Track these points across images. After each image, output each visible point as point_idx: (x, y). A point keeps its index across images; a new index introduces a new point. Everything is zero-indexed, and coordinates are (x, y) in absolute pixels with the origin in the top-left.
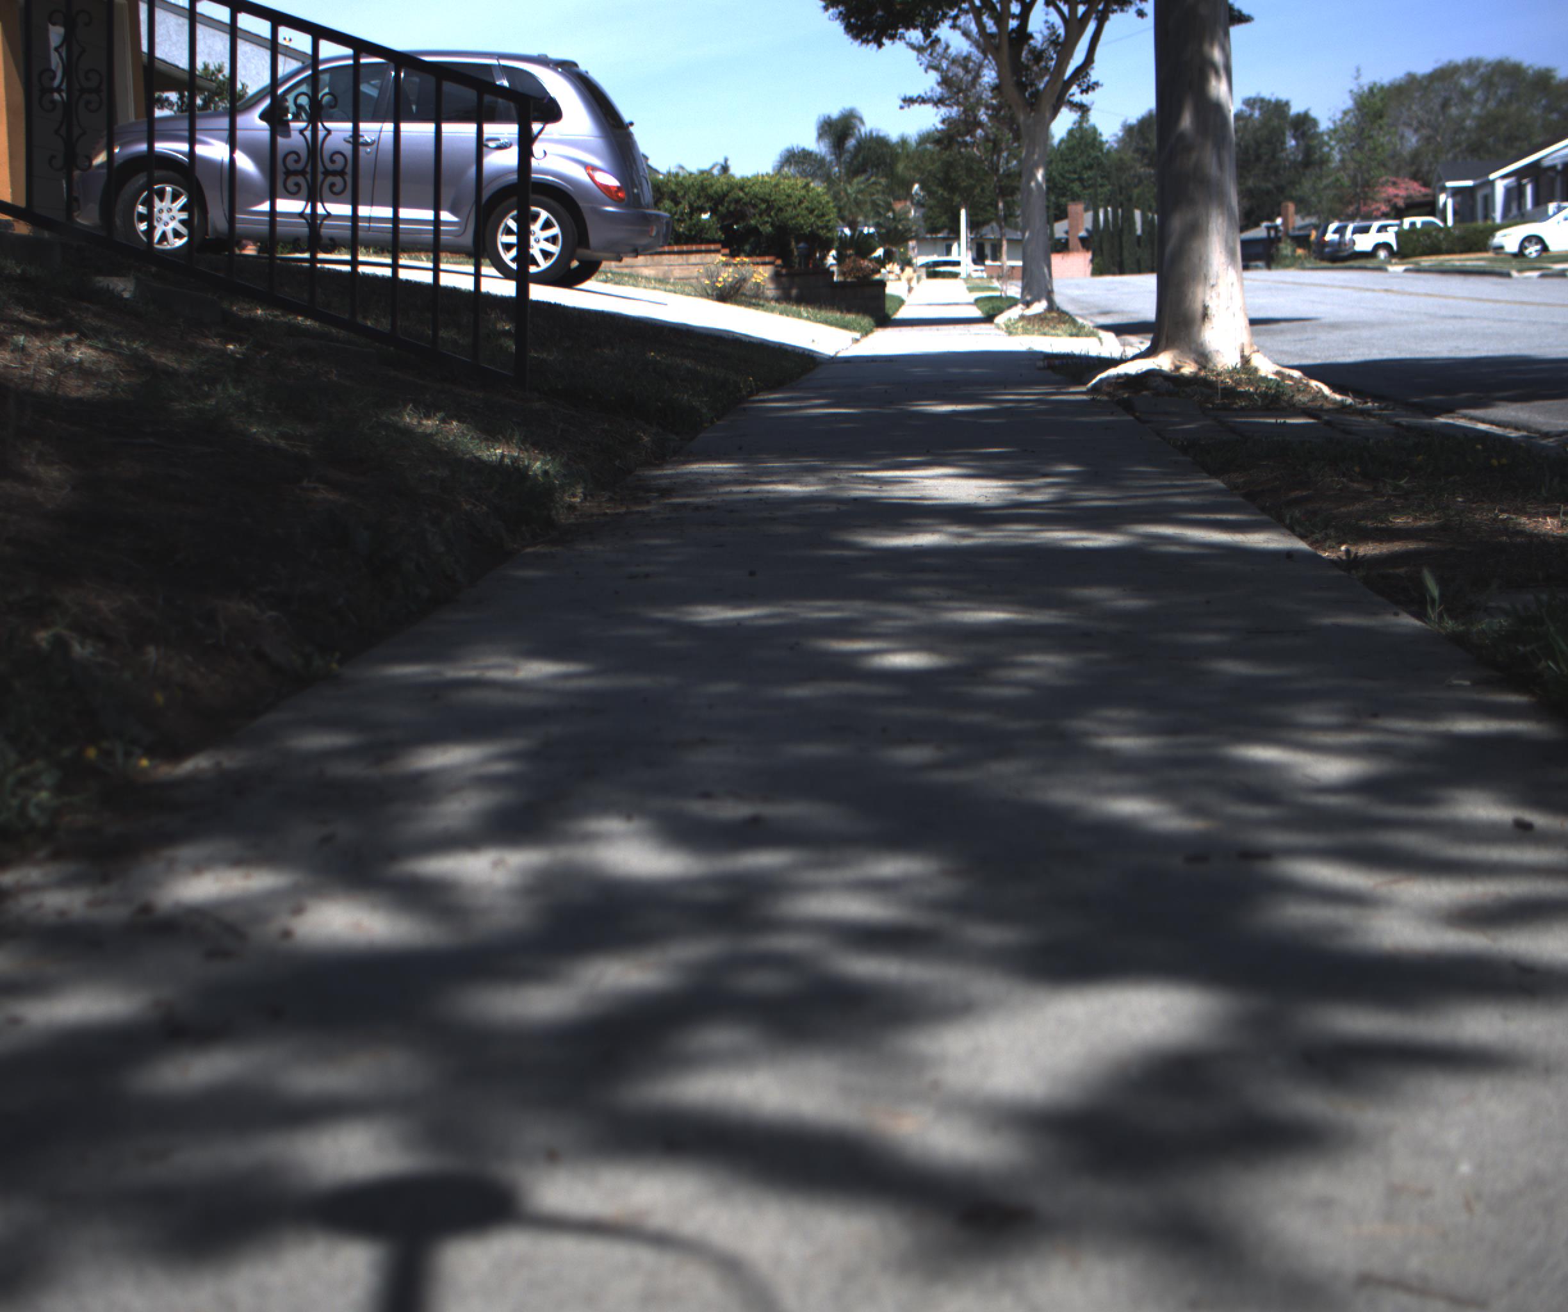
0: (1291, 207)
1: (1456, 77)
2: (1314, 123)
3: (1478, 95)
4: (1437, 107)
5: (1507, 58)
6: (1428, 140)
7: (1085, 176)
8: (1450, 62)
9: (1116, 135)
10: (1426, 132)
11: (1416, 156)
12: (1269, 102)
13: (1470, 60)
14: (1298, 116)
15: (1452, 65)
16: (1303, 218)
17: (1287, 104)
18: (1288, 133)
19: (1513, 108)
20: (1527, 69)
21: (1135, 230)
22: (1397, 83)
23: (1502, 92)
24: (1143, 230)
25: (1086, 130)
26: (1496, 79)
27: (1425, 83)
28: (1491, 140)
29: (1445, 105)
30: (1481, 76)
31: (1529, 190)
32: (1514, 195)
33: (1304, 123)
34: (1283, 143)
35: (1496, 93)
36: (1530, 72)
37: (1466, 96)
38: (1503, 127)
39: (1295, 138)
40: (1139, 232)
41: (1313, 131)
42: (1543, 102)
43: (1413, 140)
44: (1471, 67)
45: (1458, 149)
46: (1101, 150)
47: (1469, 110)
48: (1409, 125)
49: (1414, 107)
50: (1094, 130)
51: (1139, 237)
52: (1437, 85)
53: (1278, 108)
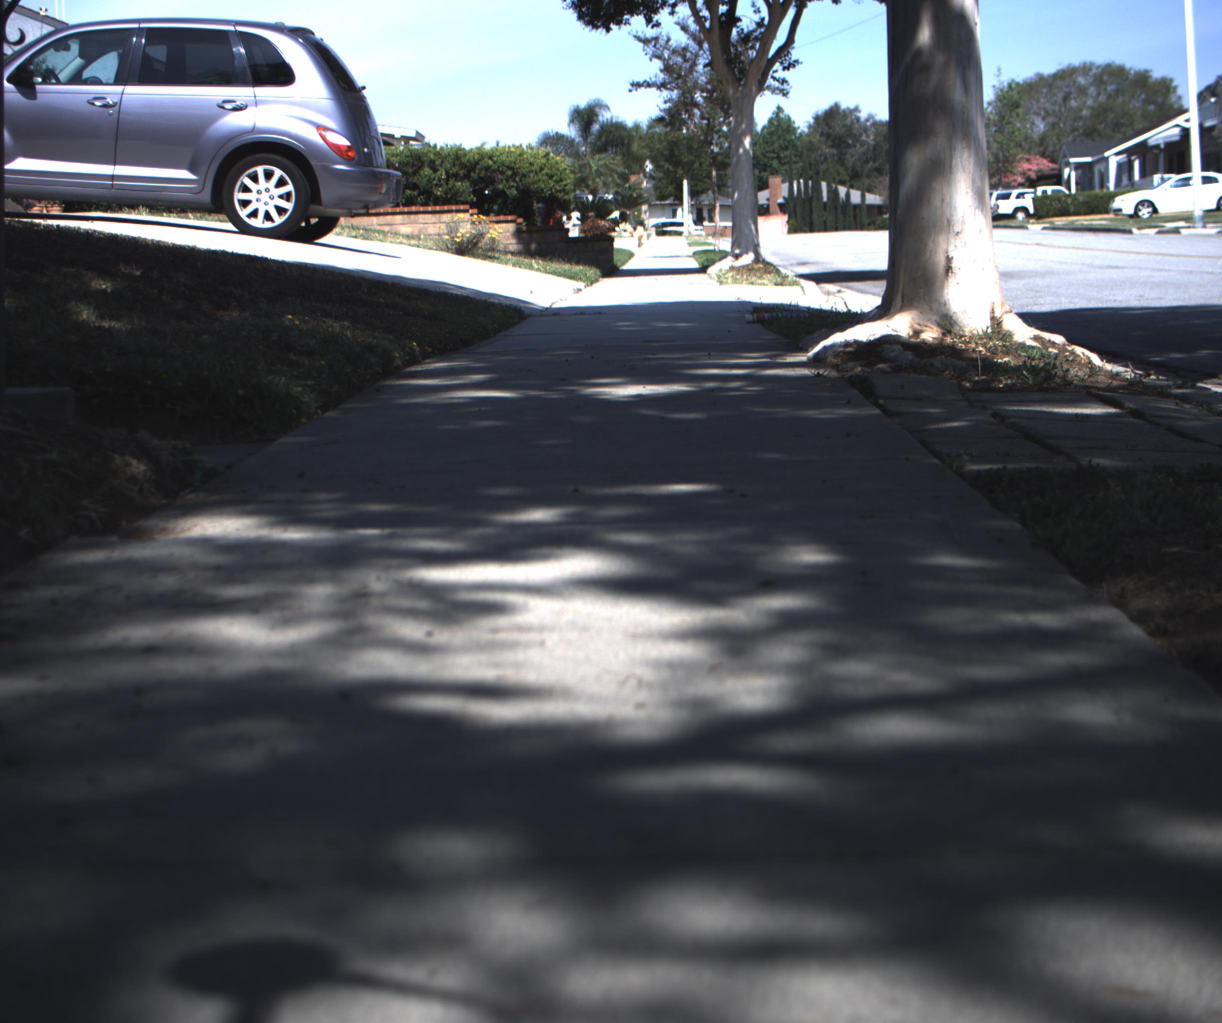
1: (1074, 76)
3: (1092, 91)
4: (1060, 100)
5: (1113, 62)
6: (1053, 126)
7: (782, 155)
8: (1069, 65)
10: (1051, 119)
11: (1043, 139)
13: (1085, 64)
15: (1071, 66)
19: (1120, 100)
20: (1130, 69)
21: (822, 198)
22: (1029, 81)
23: (1111, 88)
24: (828, 198)
25: (782, 119)
26: (1105, 78)
27: (1050, 81)
28: (1102, 126)
29: (1066, 98)
30: (1095, 75)
31: (1137, 165)
32: (1125, 169)
35: (1105, 89)
36: (1132, 72)
37: (1082, 91)
38: (1111, 116)
40: (825, 199)
42: (1143, 96)
43: (1041, 126)
44: (1085, 69)
45: (1076, 133)
46: (795, 134)
47: (1085, 102)
48: (1038, 114)
49: (1042, 100)
50: (789, 119)
51: (825, 204)
52: (1059, 83)
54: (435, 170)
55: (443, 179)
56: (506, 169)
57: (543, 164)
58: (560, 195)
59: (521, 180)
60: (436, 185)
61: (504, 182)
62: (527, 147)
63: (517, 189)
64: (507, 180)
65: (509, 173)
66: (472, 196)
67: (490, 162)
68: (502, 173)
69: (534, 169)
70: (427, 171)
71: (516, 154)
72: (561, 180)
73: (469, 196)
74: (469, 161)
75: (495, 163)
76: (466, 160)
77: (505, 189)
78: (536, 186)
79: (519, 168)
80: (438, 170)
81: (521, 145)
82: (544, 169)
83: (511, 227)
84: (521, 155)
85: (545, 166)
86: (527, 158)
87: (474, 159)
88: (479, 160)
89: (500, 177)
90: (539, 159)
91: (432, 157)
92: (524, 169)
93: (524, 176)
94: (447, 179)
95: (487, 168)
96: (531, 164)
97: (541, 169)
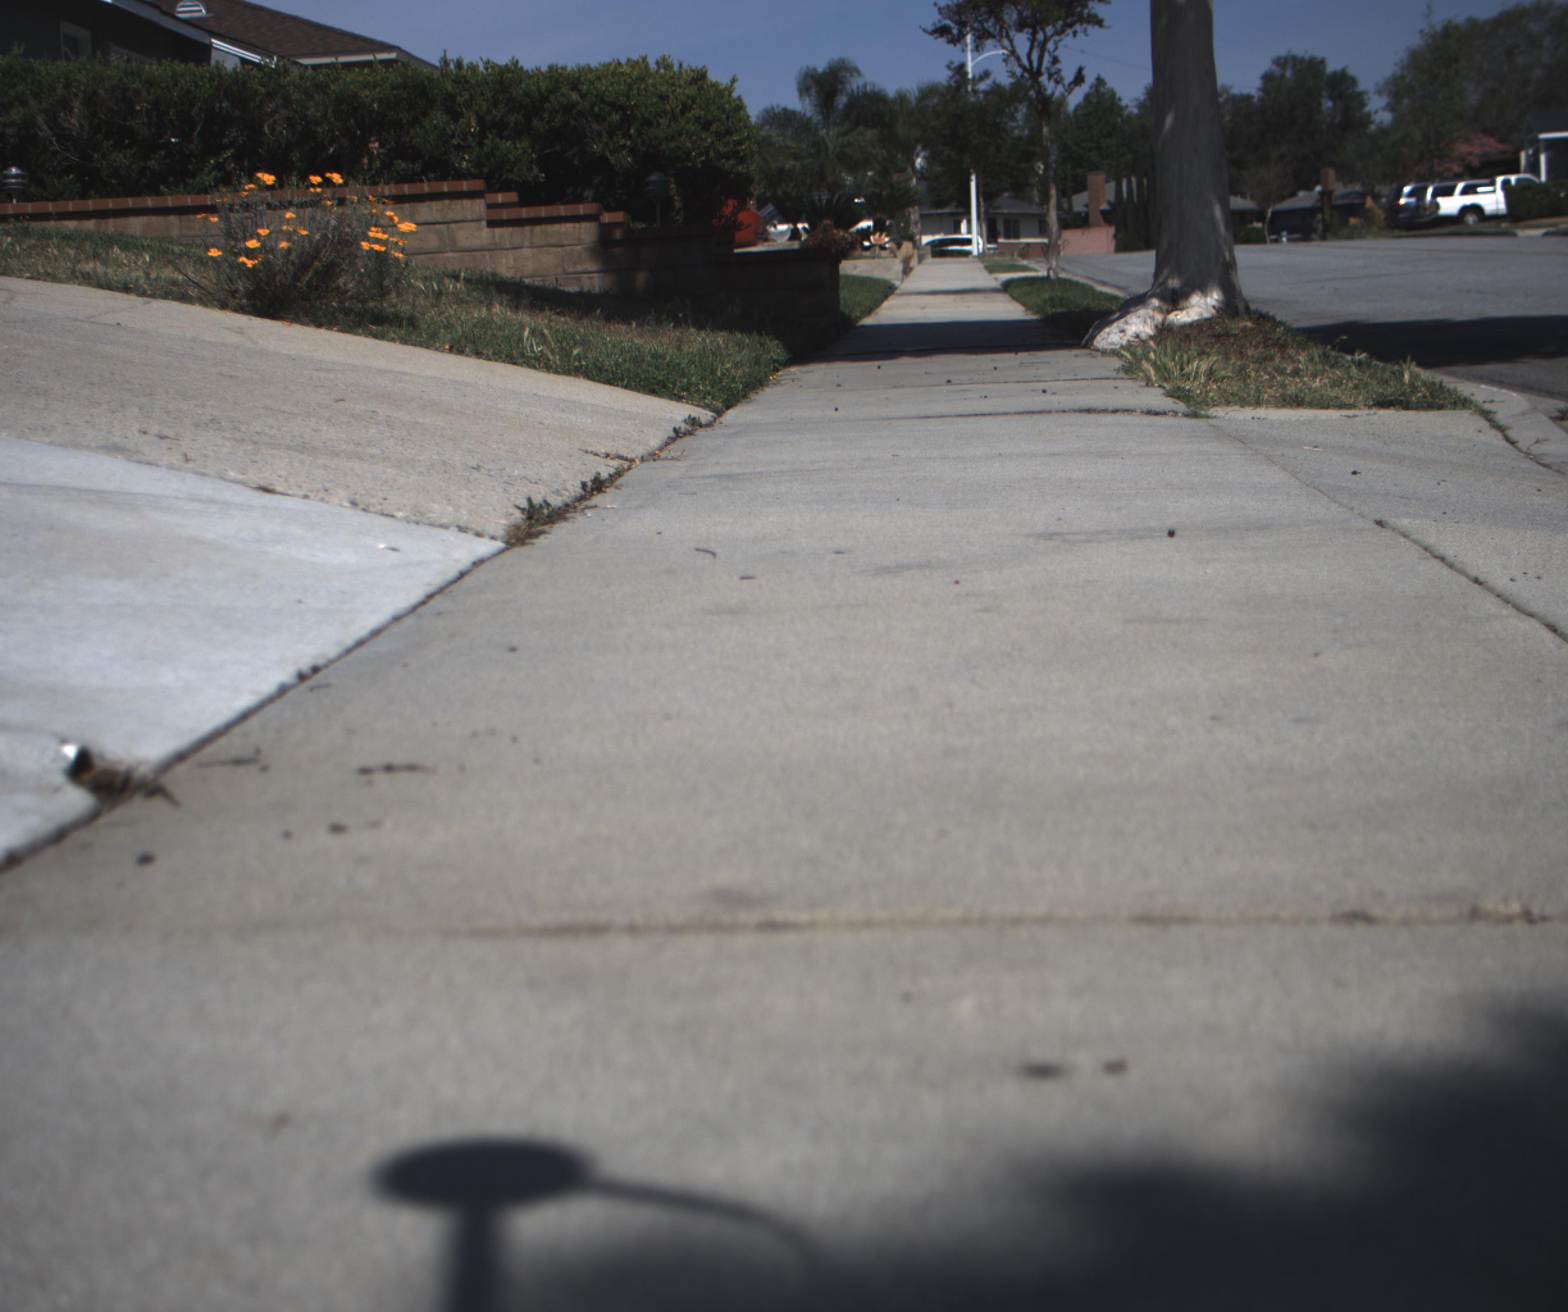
0: (1331, 173)
1: (1523, 21)
2: (1353, 81)
3: (1548, 41)
4: (1501, 56)
7: (1104, 145)
8: (1516, 4)
9: (1136, 99)
12: (1302, 60)
14: (1335, 74)
16: (1345, 185)
17: (1322, 62)
18: (1325, 93)
25: (1104, 94)
29: (1510, 54)
30: (1551, 19)
33: (1341, 83)
34: (1320, 104)
39: (1331, 98)
41: (1351, 90)
43: (1474, 95)
46: (1121, 115)
48: (1471, 78)
49: (1476, 57)
50: (1113, 94)
52: (1501, 31)
53: (1314, 66)
54: (456, 116)
55: (473, 135)
56: (607, 108)
57: (688, 97)
58: (727, 165)
59: (640, 133)
60: (458, 147)
61: (605, 138)
62: (657, 63)
63: (632, 151)
64: (611, 135)
65: (616, 117)
66: (536, 170)
67: (575, 96)
68: (600, 118)
69: (668, 108)
70: (438, 118)
71: (630, 77)
72: (729, 132)
73: (530, 169)
74: (527, 94)
75: (583, 96)
76: (521, 92)
77: (608, 154)
78: (672, 145)
79: (636, 106)
80: (461, 115)
81: (644, 59)
82: (690, 109)
83: (586, 232)
84: (641, 79)
85: (694, 102)
86: (654, 86)
87: (539, 88)
88: (551, 92)
89: (595, 126)
90: (680, 86)
91: (449, 86)
92: (646, 107)
93: (647, 123)
94: (481, 136)
95: (568, 109)
96: (663, 98)
97: (685, 109)
